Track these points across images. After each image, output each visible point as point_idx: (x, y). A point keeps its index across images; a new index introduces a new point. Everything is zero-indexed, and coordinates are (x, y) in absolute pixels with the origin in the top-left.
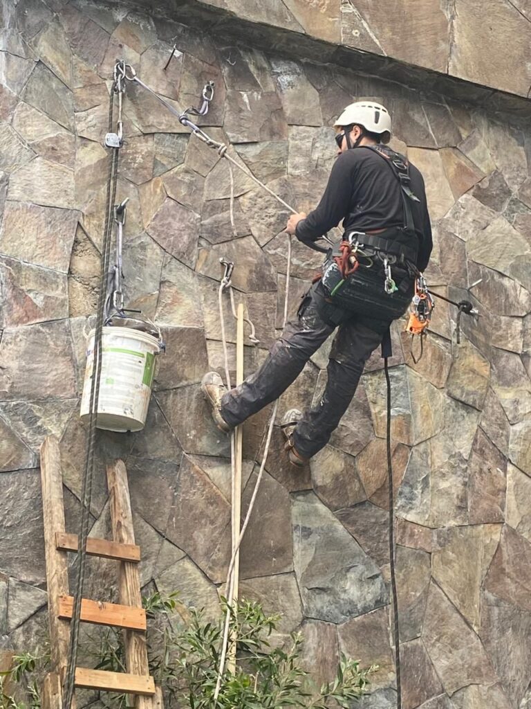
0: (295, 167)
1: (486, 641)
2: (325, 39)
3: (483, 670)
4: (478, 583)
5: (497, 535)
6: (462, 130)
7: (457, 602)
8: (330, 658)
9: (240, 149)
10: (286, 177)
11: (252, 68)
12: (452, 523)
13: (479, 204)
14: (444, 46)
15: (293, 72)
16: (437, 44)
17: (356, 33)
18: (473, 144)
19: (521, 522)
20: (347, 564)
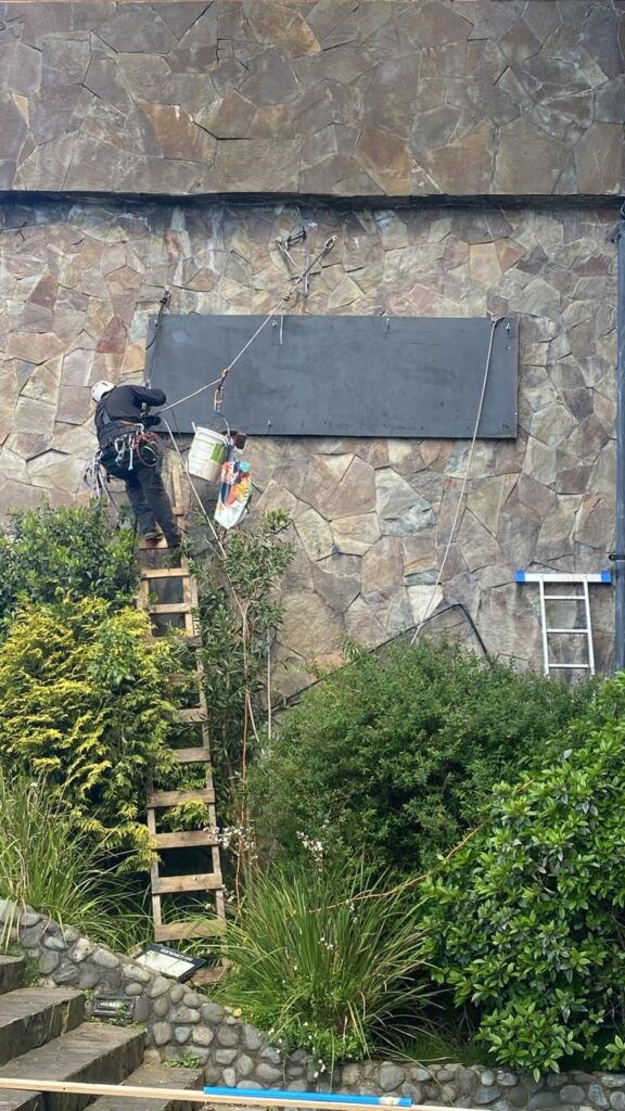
0: (388, 277)
1: (500, 540)
2: (400, 194)
3: (498, 557)
4: (499, 507)
5: (515, 478)
6: (513, 225)
7: (482, 520)
8: (397, 555)
9: (351, 274)
10: (381, 284)
11: (361, 222)
12: (484, 476)
13: (521, 272)
14: (487, 176)
15: (389, 217)
16: (481, 175)
17: (421, 184)
18: (520, 232)
19: (534, 470)
20: (409, 504)
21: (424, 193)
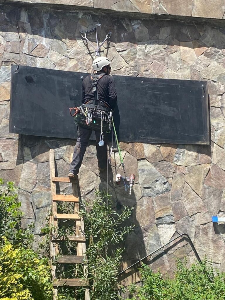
0: (140, 56)
1: (203, 199)
2: (147, 13)
3: (202, 208)
4: (202, 182)
5: (209, 166)
6: (201, 33)
7: (194, 188)
8: (151, 207)
9: (120, 53)
10: (136, 59)
11: (124, 25)
12: (193, 164)
13: (206, 58)
14: (190, 7)
15: (139, 23)
16: (188, 6)
17: (158, 8)
18: (205, 37)
19: (218, 162)
20: (156, 179)
21: (159, 13)
